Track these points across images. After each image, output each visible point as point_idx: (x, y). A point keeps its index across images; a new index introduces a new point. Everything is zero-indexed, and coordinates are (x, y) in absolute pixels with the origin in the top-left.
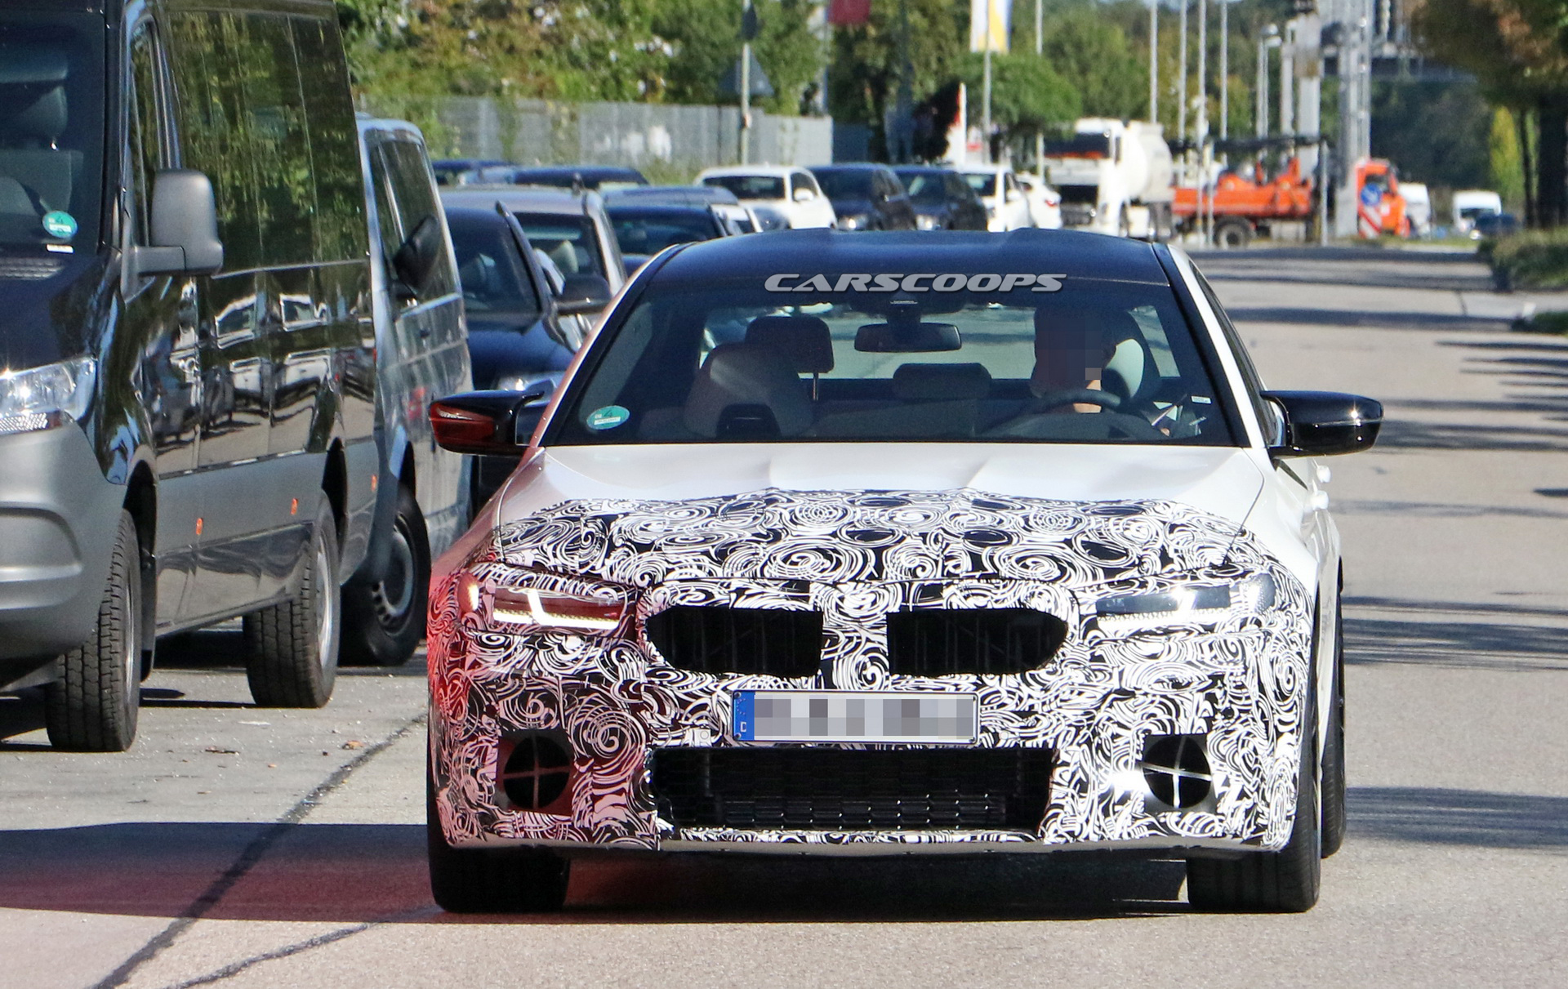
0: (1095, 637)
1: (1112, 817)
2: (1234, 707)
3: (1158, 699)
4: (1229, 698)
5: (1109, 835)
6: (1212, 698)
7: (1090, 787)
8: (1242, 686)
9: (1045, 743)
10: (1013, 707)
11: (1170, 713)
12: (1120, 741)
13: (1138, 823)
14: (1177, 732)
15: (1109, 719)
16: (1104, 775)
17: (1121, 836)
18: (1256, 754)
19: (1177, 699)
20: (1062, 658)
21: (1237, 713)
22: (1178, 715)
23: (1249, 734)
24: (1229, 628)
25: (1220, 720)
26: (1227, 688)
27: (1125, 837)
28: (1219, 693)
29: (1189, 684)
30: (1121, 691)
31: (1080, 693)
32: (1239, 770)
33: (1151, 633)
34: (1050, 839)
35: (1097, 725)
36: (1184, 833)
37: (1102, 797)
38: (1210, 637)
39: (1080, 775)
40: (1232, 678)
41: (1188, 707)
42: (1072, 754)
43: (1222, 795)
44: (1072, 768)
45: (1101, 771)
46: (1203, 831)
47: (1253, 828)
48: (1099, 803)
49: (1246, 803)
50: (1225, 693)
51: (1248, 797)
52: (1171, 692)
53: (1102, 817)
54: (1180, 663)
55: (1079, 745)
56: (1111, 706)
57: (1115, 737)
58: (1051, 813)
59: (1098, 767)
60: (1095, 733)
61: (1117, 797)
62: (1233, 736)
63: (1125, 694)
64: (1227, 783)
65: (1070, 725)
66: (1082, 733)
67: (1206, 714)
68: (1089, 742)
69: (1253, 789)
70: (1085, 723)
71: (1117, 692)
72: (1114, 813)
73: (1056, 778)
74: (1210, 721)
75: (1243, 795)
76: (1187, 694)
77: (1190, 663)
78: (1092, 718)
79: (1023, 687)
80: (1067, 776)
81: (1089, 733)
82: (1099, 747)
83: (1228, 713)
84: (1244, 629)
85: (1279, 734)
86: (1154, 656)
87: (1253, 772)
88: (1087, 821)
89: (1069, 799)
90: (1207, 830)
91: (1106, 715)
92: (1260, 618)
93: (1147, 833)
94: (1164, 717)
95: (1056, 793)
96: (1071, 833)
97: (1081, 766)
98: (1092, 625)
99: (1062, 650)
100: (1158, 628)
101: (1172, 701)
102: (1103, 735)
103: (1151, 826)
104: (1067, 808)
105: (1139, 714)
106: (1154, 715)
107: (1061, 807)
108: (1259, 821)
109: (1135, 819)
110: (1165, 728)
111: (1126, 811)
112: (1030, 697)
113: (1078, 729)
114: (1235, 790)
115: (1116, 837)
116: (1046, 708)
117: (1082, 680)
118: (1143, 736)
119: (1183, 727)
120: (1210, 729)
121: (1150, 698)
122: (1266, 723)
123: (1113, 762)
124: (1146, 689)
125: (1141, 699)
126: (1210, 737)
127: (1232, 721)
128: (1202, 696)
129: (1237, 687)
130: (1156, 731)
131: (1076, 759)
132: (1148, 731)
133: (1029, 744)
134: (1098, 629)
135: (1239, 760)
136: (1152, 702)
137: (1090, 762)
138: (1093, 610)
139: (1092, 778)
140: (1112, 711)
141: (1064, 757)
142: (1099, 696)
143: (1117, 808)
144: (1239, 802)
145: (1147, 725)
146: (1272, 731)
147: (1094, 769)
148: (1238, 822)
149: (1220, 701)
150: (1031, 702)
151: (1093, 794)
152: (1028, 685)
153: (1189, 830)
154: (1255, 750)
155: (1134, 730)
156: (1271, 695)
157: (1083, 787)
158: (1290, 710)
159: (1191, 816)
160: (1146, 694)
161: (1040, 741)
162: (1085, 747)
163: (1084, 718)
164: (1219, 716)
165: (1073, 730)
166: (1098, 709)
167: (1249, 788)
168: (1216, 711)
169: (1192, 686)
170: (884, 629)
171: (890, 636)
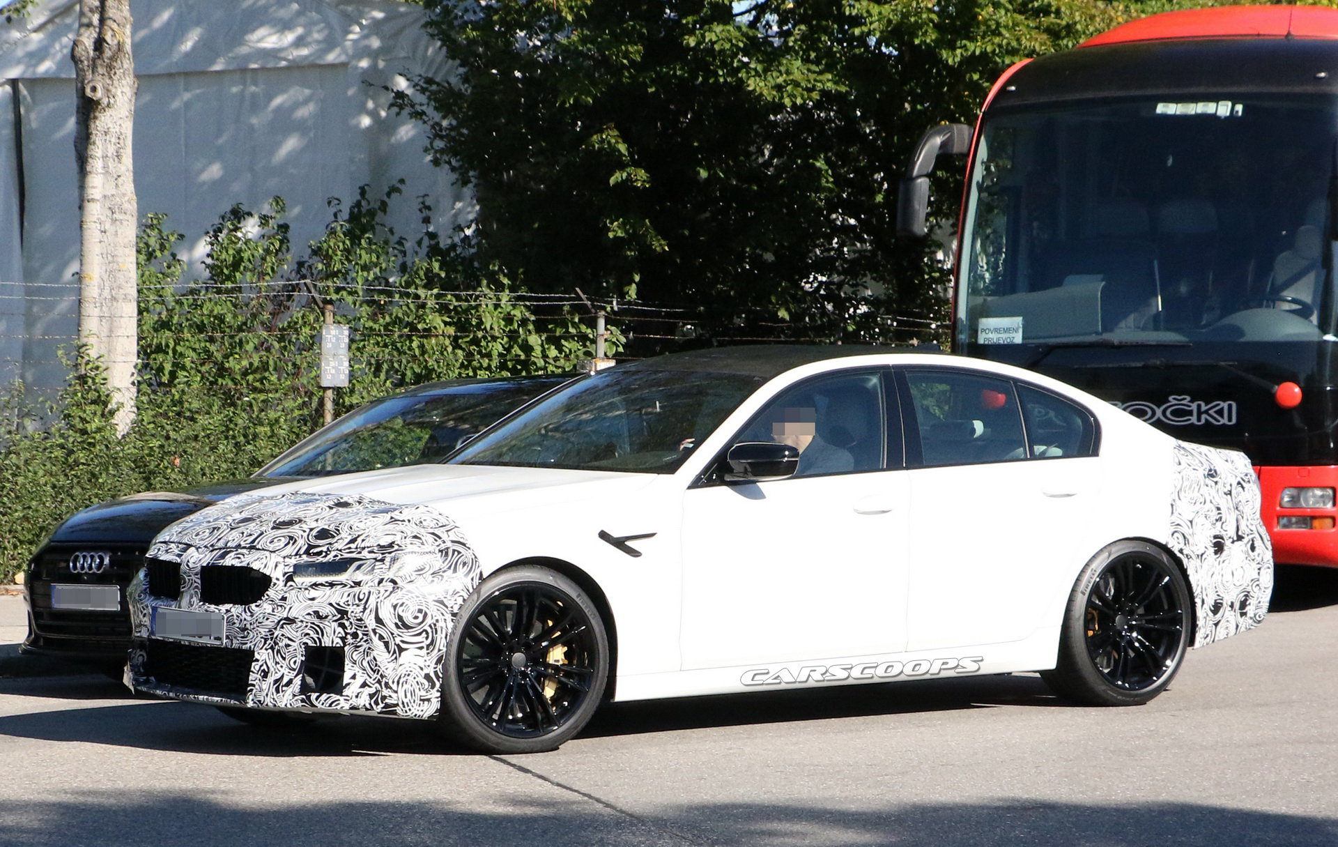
0: (291, 586)
1: (281, 694)
2: (358, 632)
3: (309, 625)
4: (354, 626)
5: (279, 704)
6: (342, 626)
7: (269, 675)
8: (361, 620)
9: (250, 647)
10: (237, 625)
11: (318, 634)
12: (291, 649)
13: (296, 698)
14: (323, 645)
15: (283, 635)
16: (280, 669)
17: (286, 705)
18: (376, 660)
19: (321, 625)
20: (266, 597)
21: (361, 636)
22: (323, 635)
23: (369, 648)
25: (350, 639)
26: (351, 620)
27: (289, 706)
28: (347, 624)
29: (326, 617)
30: (287, 619)
31: (267, 619)
32: (365, 670)
33: (322, 585)
34: (250, 704)
35: (276, 638)
36: (319, 706)
37: (276, 681)
38: (357, 590)
39: (264, 667)
40: (353, 614)
41: (328, 630)
42: (262, 655)
43: (348, 684)
44: (260, 663)
45: (279, 666)
46: (330, 705)
47: (382, 705)
48: (274, 684)
49: (367, 691)
50: (351, 623)
51: (370, 687)
52: (317, 621)
53: (275, 693)
54: (325, 604)
55: (266, 649)
56: (282, 627)
57: (287, 646)
58: (249, 689)
59: (277, 663)
60: (276, 644)
61: (285, 680)
62: (361, 649)
63: (290, 621)
64: (354, 677)
65: (262, 638)
66: (268, 642)
67: (340, 635)
68: (272, 648)
69: (373, 682)
70: (269, 637)
71: (285, 619)
72: (282, 691)
73: (252, 669)
74: (343, 639)
75: (364, 685)
76: (326, 623)
77: (331, 604)
78: (273, 634)
79: (243, 614)
80: (257, 668)
81: (272, 642)
82: (278, 651)
83: (355, 635)
84: (381, 585)
85: (401, 650)
86: (313, 599)
87: (374, 672)
88: (267, 695)
89: (257, 681)
90: (333, 705)
91: (281, 633)
93: (300, 704)
94: (315, 636)
95: (252, 677)
96: (260, 701)
97: (266, 663)
98: (290, 578)
99: (267, 592)
100: (327, 582)
101: (318, 626)
102: (280, 644)
103: (303, 701)
104: (257, 687)
105: (299, 633)
106: (308, 634)
107: (254, 685)
108: (387, 701)
109: (294, 696)
110: (316, 643)
111: (289, 690)
112: (245, 619)
113: (266, 640)
114: (359, 681)
115: (283, 706)
116: (252, 627)
117: (270, 611)
118: (303, 646)
119: (327, 642)
120: (345, 645)
121: (305, 624)
122: (386, 644)
123: (287, 661)
124: (301, 618)
125: (300, 624)
126: (346, 649)
127: (358, 640)
128: (335, 624)
129: (357, 620)
130: (310, 644)
131: (263, 658)
132: (307, 643)
133: (244, 647)
134: (293, 581)
135: (365, 664)
136: (306, 626)
137: (272, 661)
138: (291, 569)
139: (272, 669)
140: (284, 630)
141: (257, 656)
142: (276, 621)
143: (284, 688)
144: (362, 690)
145: (305, 640)
146: (392, 647)
147: (274, 664)
148: (364, 700)
149: (349, 628)
150: (245, 622)
151: (271, 679)
152: (245, 612)
153: (323, 704)
154: (374, 658)
155: (298, 642)
156: (393, 627)
157: (265, 674)
158: (420, 634)
159: (324, 696)
160: (302, 621)
161: (248, 645)
162: (270, 651)
163: (268, 634)
164: (349, 637)
165: (263, 640)
166: (275, 629)
167: (369, 681)
168: (346, 634)
169: (329, 617)
170: (199, 576)
171: (202, 579)
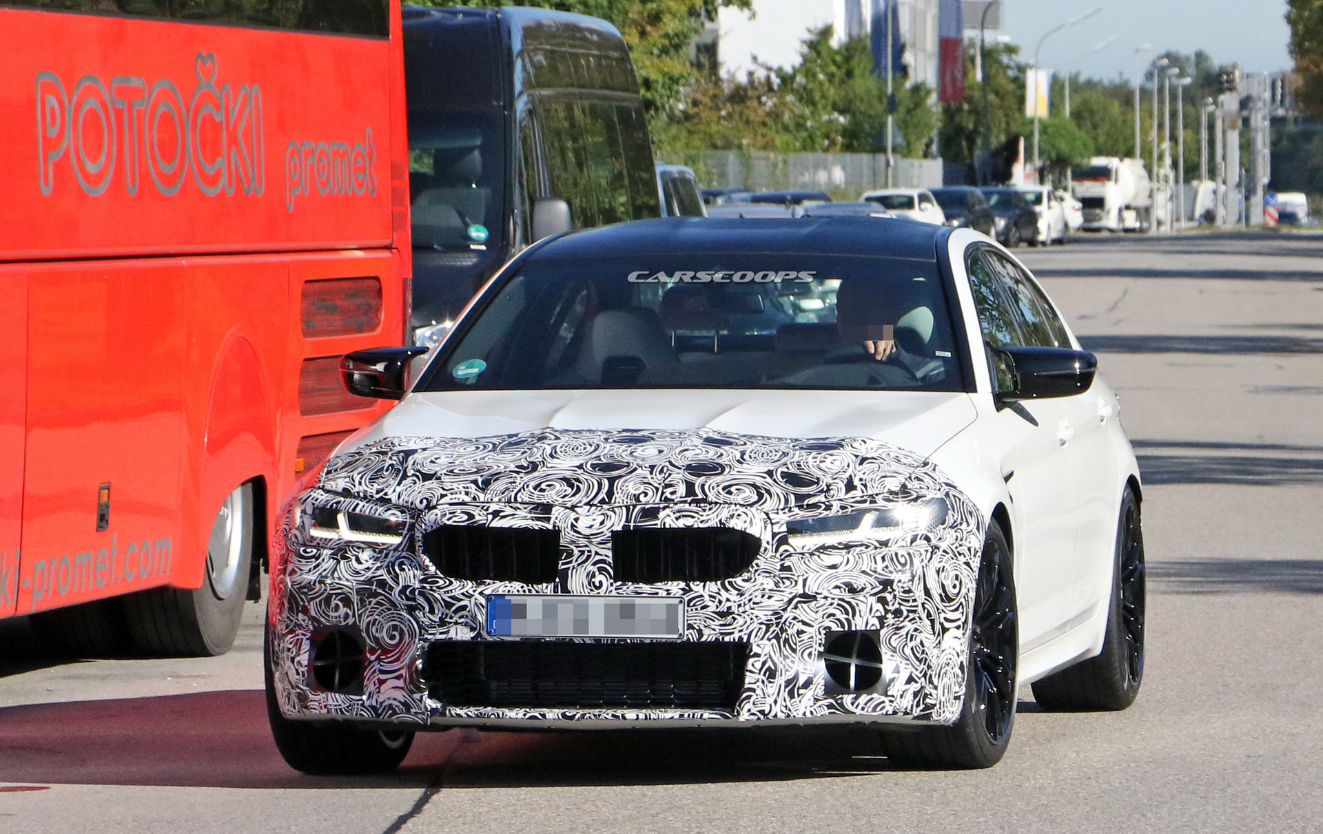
0: (786, 551)
1: (797, 699)
2: (902, 608)
3: (836, 602)
4: (898, 600)
5: (795, 714)
6: (883, 601)
7: (778, 674)
8: (909, 591)
9: (741, 638)
10: (714, 609)
11: (847, 613)
12: (805, 637)
13: (819, 703)
14: (853, 629)
15: (795, 618)
16: (791, 664)
17: (804, 714)
18: (923, 646)
19: (853, 602)
20: (756, 568)
21: (905, 613)
22: (854, 615)
23: (916, 630)
24: (901, 543)
25: (890, 619)
26: (896, 593)
27: (808, 715)
28: (889, 597)
29: (863, 589)
30: (804, 595)
31: (770, 597)
32: (908, 660)
33: (833, 547)
34: (744, 716)
35: (785, 623)
36: (858, 711)
37: (788, 682)
38: (885, 550)
39: (769, 664)
40: (900, 584)
41: (863, 608)
42: (763, 647)
43: (892, 680)
44: (762, 659)
45: (788, 661)
46: (874, 709)
47: (922, 707)
48: (786, 687)
49: (914, 687)
50: (895, 596)
51: (916, 682)
52: (847, 596)
53: (788, 699)
54: (856, 572)
55: (769, 640)
56: (796, 607)
57: (800, 633)
58: (744, 695)
59: (786, 657)
60: (783, 630)
61: (802, 681)
62: (903, 632)
63: (807, 598)
64: (897, 671)
65: (761, 623)
66: (771, 630)
67: (878, 614)
68: (777, 637)
69: (920, 675)
70: (774, 622)
71: (800, 596)
72: (799, 695)
73: (750, 667)
74: (882, 619)
75: (910, 680)
76: (861, 598)
77: (864, 572)
78: (780, 618)
79: (723, 592)
80: (758, 665)
81: (778, 629)
82: (786, 641)
83: (897, 613)
84: (914, 544)
85: (945, 630)
86: (834, 567)
87: (920, 661)
88: (775, 702)
89: (760, 684)
90: (878, 709)
91: (792, 615)
92: (929, 535)
93: (827, 711)
94: (842, 617)
95: (749, 679)
96: (762, 712)
97: (770, 657)
98: (783, 541)
99: (756, 561)
100: (840, 544)
101: (849, 603)
102: (790, 631)
103: (830, 706)
104: (759, 691)
105: (820, 614)
106: (833, 615)
107: (753, 690)
108: (928, 701)
109: (817, 700)
110: (843, 626)
111: (809, 694)
112: (728, 600)
113: (768, 627)
114: (904, 676)
115: (801, 715)
116: (741, 609)
117: (772, 586)
118: (824, 632)
119: (859, 624)
120: (882, 627)
121: (830, 601)
122: (932, 622)
123: (799, 653)
124: (825, 593)
125: (822, 601)
126: (882, 632)
127: (901, 619)
128: (874, 599)
129: (905, 592)
130: (835, 628)
131: (766, 651)
132: (829, 628)
133: (727, 639)
134: (789, 544)
135: (908, 651)
136: (832, 604)
137: (778, 654)
138: (784, 528)
139: (780, 666)
140: (797, 611)
141: (755, 649)
142: (786, 599)
143: (801, 691)
144: (908, 686)
145: (827, 623)
146: (938, 627)
147: (781, 659)
148: (907, 702)
149: (891, 603)
150: (728, 604)
151: (780, 680)
152: (727, 590)
153: (863, 709)
154: (922, 643)
155: (816, 627)
156: (937, 598)
157: (771, 674)
158: (957, 609)
159: (864, 698)
160: (826, 598)
161: (736, 636)
162: (774, 641)
163: (773, 618)
164: (889, 616)
165: (764, 627)
166: (784, 610)
167: (916, 674)
168: (887, 611)
169: (866, 591)
170: (610, 545)
171: (615, 550)
